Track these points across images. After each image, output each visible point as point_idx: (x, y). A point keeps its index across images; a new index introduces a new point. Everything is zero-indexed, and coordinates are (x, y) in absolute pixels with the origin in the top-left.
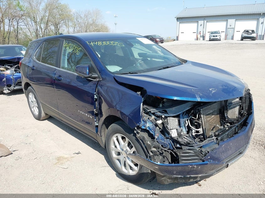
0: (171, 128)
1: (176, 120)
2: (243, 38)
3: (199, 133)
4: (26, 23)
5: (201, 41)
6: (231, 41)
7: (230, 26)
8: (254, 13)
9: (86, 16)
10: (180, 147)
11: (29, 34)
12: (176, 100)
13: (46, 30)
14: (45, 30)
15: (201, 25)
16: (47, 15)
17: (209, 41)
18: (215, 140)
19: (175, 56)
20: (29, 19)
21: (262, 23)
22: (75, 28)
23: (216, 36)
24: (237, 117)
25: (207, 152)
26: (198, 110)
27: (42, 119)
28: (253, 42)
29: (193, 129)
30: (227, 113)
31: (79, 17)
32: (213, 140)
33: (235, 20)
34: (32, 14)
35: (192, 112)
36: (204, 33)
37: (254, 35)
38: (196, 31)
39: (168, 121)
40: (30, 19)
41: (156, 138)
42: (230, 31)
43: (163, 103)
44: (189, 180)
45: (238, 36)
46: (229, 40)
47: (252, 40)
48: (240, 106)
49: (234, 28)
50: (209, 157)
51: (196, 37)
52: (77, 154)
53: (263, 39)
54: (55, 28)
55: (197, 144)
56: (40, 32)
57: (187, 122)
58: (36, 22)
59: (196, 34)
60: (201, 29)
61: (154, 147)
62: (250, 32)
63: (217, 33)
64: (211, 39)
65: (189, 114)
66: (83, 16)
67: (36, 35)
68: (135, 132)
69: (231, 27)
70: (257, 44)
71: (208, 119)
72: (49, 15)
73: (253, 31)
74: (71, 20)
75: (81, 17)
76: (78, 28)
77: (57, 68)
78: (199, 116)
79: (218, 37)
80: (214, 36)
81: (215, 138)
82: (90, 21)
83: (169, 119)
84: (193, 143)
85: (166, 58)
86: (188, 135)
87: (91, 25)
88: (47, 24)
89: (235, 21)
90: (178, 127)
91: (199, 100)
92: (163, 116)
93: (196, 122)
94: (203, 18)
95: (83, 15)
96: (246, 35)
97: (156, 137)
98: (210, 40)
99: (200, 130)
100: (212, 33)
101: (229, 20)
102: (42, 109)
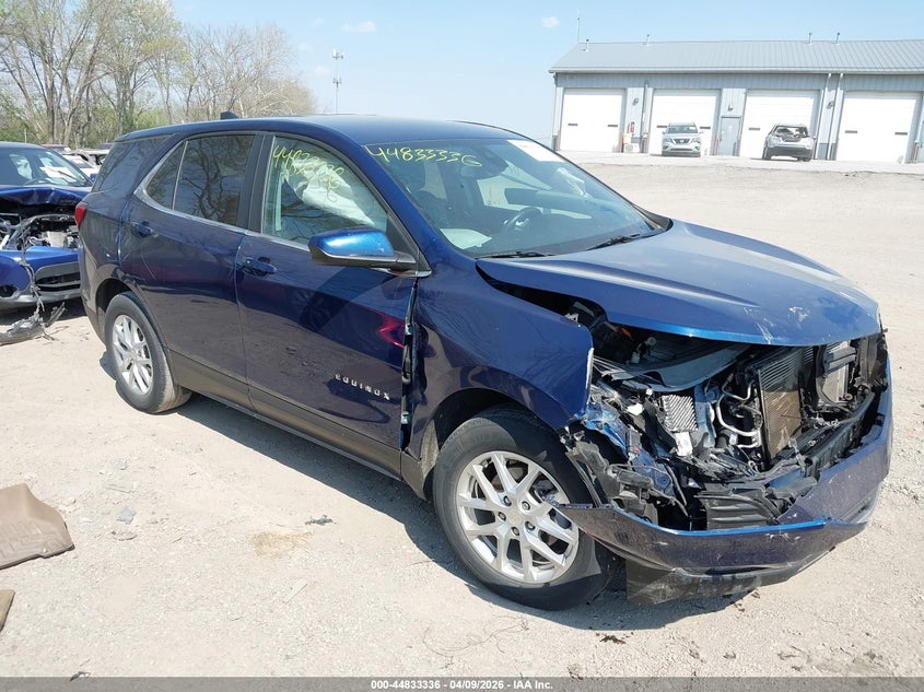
0: (675, 430)
1: (687, 402)
2: (770, 153)
3: (751, 443)
4: (11, 61)
5: (633, 156)
6: (731, 160)
7: (730, 109)
8: (799, 69)
9: (233, 49)
10: (697, 486)
11: (20, 102)
12: (693, 338)
13: (85, 93)
14: (81, 91)
15: (635, 102)
16: (92, 36)
17: (663, 155)
18: (803, 464)
19: (631, 204)
20: (22, 49)
21: (831, 105)
22: (191, 90)
23: (686, 141)
24: (840, 399)
25: (787, 499)
26: (750, 372)
27: (162, 408)
28: (802, 165)
29: (734, 433)
30: (822, 386)
31: (207, 50)
32: (797, 464)
33: (744, 90)
34: (34, 31)
35: (730, 378)
36: (646, 128)
37: (805, 143)
38: (618, 122)
39: (665, 407)
40: (26, 50)
41: (630, 459)
42: (729, 127)
43: (645, 349)
44: (730, 589)
45: (753, 146)
46: (725, 157)
47: (799, 159)
48: (851, 364)
49: (741, 119)
50: (795, 515)
51: (616, 143)
52: (319, 522)
53: (834, 159)
54: (118, 83)
55: (755, 479)
56: (64, 99)
57: (712, 411)
58: (48, 61)
59: (617, 130)
60: (634, 113)
61: (628, 488)
62: (793, 130)
63: (689, 131)
64: (668, 149)
65: (722, 384)
66: (220, 47)
67: (48, 109)
68: (563, 441)
69: (732, 113)
70: (818, 172)
71: (774, 401)
72: (98, 39)
73: (802, 130)
74: (179, 59)
75: (214, 52)
76: (203, 90)
77: (246, 232)
78: (752, 391)
79: (691, 146)
80: (678, 141)
81: (803, 458)
82: (248, 66)
83: (667, 400)
84: (745, 475)
85: (609, 210)
86: (719, 450)
87: (252, 81)
88: (90, 69)
89: (746, 94)
90: (693, 427)
91: (768, 340)
92: (649, 392)
93: (741, 411)
94: (643, 80)
95: (223, 46)
96: (782, 143)
97: (632, 457)
98: (665, 154)
99: (755, 434)
100: (672, 130)
101: (725, 90)
102: (168, 373)
